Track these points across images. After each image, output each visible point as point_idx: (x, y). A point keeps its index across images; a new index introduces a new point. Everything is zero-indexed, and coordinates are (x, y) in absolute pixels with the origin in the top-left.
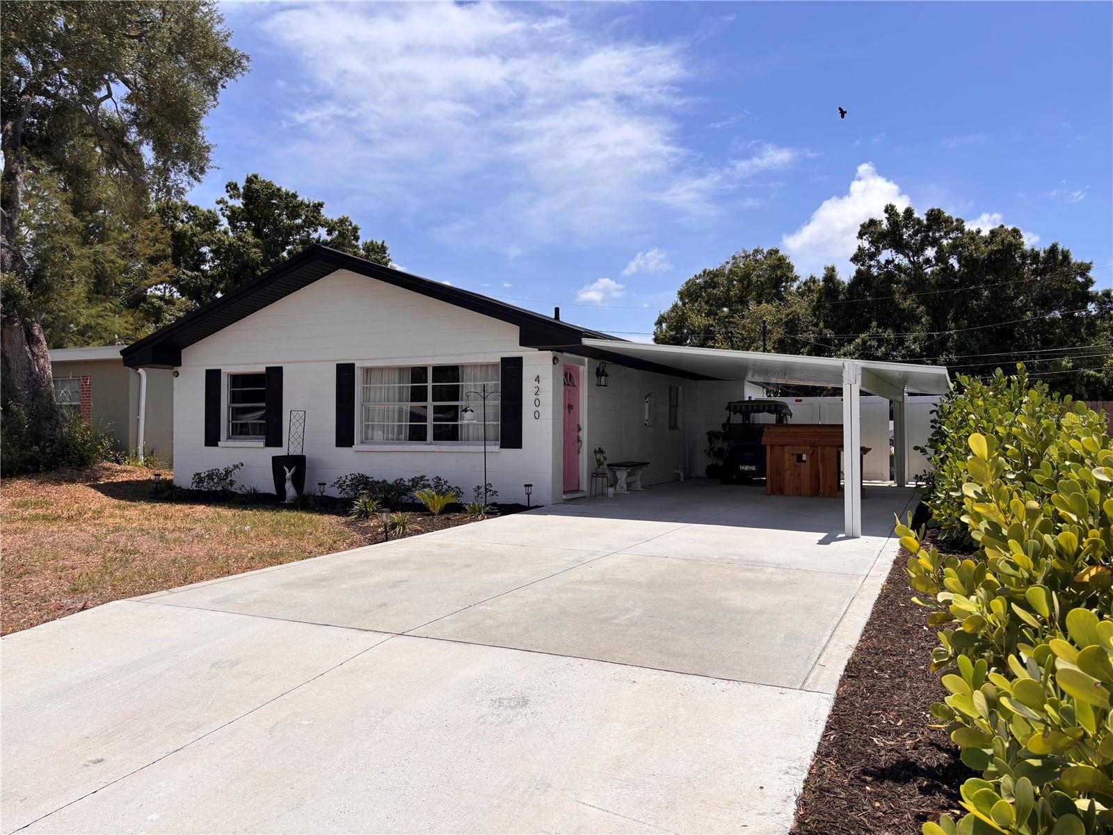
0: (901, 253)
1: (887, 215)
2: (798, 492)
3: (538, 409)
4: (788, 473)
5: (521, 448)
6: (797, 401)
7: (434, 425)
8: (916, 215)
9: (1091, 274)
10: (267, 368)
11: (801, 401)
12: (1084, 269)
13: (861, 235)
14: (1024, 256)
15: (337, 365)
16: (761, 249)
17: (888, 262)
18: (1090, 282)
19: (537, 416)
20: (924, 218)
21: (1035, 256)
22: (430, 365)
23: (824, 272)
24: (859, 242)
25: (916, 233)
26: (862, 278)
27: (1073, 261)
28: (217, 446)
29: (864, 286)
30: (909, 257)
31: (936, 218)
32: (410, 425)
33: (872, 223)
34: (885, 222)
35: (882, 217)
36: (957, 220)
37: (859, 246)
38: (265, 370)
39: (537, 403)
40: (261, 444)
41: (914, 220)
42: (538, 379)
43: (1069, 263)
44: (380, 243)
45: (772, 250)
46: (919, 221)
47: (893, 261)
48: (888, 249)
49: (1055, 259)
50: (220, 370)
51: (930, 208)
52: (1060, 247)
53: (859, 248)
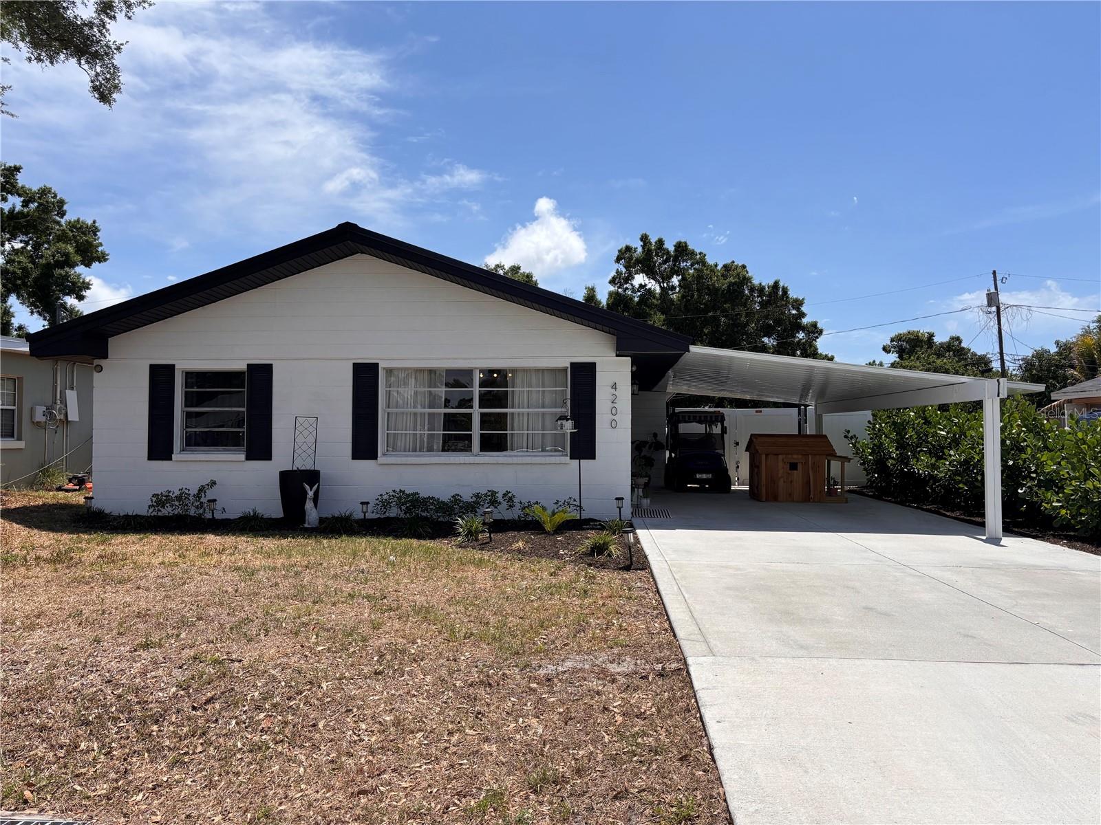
0: (653, 279)
1: (642, 243)
2: (790, 498)
3: (615, 418)
4: (782, 480)
5: (594, 458)
6: (757, 412)
7: (481, 434)
8: (666, 246)
9: (803, 309)
10: (248, 365)
11: (761, 411)
12: (798, 304)
13: (618, 260)
14: (752, 290)
15: (354, 364)
16: (502, 264)
17: (641, 286)
18: (802, 315)
19: (614, 425)
20: (671, 249)
21: (761, 290)
22: (476, 368)
23: (585, 291)
24: (616, 266)
25: (665, 262)
26: (618, 300)
27: (791, 296)
28: (171, 459)
29: (624, 307)
30: (660, 283)
31: (682, 249)
32: (443, 434)
33: (628, 249)
34: (640, 250)
35: (637, 245)
36: (700, 253)
37: (618, 269)
38: (245, 367)
39: (614, 411)
40: (242, 457)
41: (664, 250)
42: (614, 387)
43: (788, 297)
44: (90, 222)
45: (514, 267)
46: (668, 252)
47: (646, 285)
48: (639, 274)
49: (776, 295)
50: (174, 365)
51: (678, 240)
52: (781, 284)
53: (617, 272)
